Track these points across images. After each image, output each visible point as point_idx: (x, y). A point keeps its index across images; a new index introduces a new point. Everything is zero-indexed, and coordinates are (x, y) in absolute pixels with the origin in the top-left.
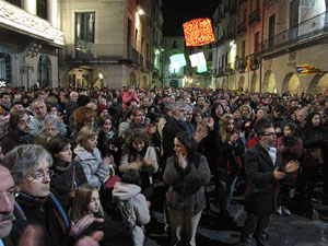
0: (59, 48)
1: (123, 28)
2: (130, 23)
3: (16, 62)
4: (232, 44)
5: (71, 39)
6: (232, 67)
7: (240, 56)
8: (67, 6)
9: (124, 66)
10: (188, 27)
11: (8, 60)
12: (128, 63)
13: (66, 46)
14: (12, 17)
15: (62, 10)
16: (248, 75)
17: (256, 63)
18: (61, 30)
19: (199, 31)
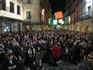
2: (41, 14)
3: (12, 25)
4: (69, 17)
5: (26, 18)
6: (69, 23)
7: (71, 21)
8: (25, 10)
9: (39, 25)
10: (56, 14)
11: (10, 25)
13: (24, 20)
14: (11, 15)
15: (23, 11)
16: (73, 26)
18: (23, 16)
19: (59, 14)
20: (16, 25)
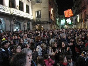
0: (32, 20)
1: (48, 14)
3: (22, 25)
5: (35, 18)
6: (79, 22)
7: (81, 19)
8: (33, 9)
9: (49, 24)
10: (65, 12)
11: (20, 24)
12: (50, 23)
13: (34, 20)
14: (21, 14)
15: (32, 10)
16: (83, 24)
17: (85, 21)
18: (32, 15)
19: (68, 13)
20: (26, 24)
